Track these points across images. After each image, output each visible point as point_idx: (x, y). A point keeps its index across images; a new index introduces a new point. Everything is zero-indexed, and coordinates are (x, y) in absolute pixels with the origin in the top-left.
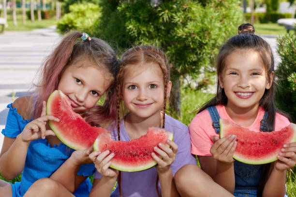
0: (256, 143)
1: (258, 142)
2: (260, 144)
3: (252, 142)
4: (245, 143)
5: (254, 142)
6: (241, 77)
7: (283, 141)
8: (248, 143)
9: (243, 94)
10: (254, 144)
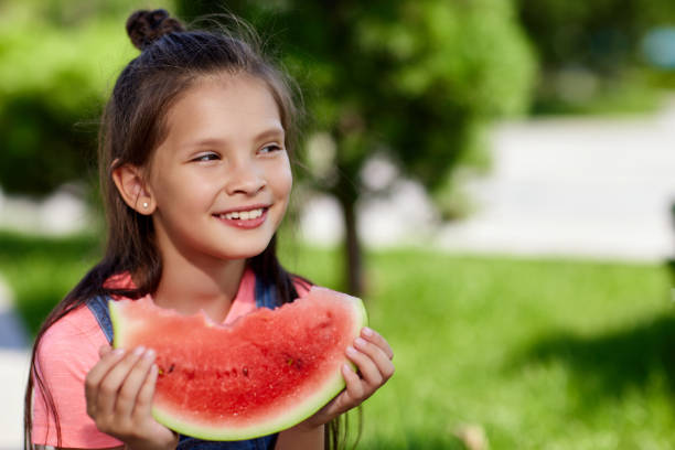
0: (234, 371)
1: (240, 368)
2: (246, 374)
3: (220, 368)
4: (197, 374)
5: (229, 369)
6: (233, 166)
7: (322, 358)
8: (210, 373)
9: (244, 216)
10: (227, 374)
